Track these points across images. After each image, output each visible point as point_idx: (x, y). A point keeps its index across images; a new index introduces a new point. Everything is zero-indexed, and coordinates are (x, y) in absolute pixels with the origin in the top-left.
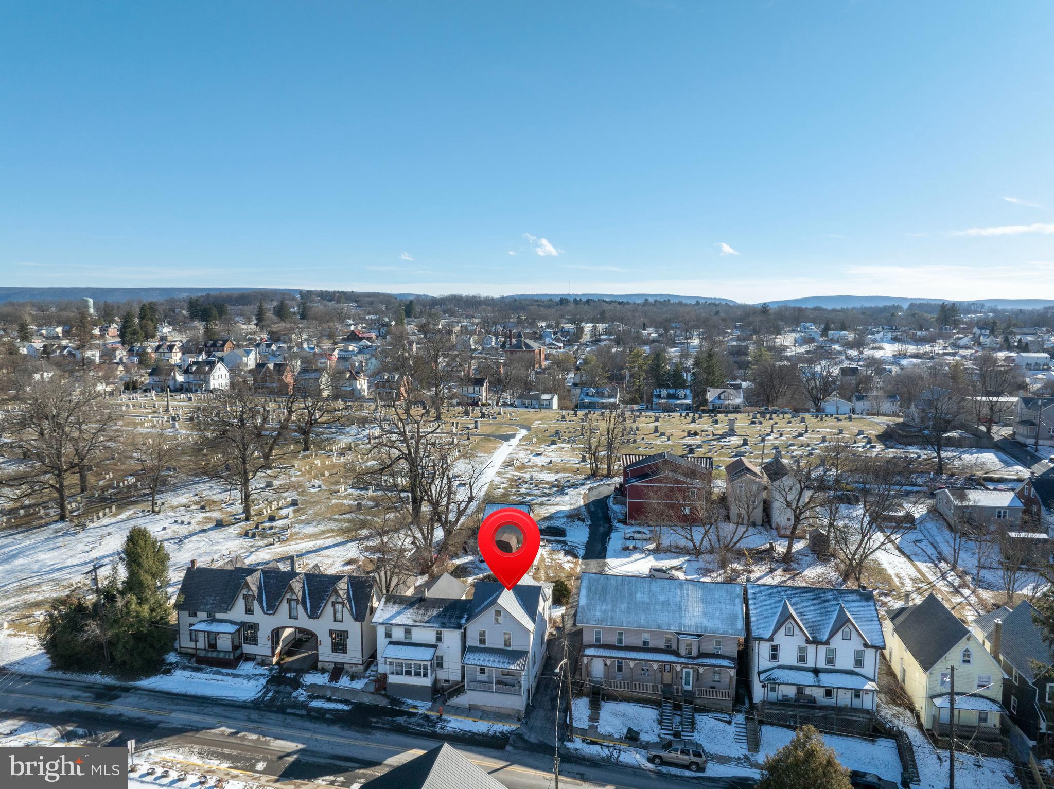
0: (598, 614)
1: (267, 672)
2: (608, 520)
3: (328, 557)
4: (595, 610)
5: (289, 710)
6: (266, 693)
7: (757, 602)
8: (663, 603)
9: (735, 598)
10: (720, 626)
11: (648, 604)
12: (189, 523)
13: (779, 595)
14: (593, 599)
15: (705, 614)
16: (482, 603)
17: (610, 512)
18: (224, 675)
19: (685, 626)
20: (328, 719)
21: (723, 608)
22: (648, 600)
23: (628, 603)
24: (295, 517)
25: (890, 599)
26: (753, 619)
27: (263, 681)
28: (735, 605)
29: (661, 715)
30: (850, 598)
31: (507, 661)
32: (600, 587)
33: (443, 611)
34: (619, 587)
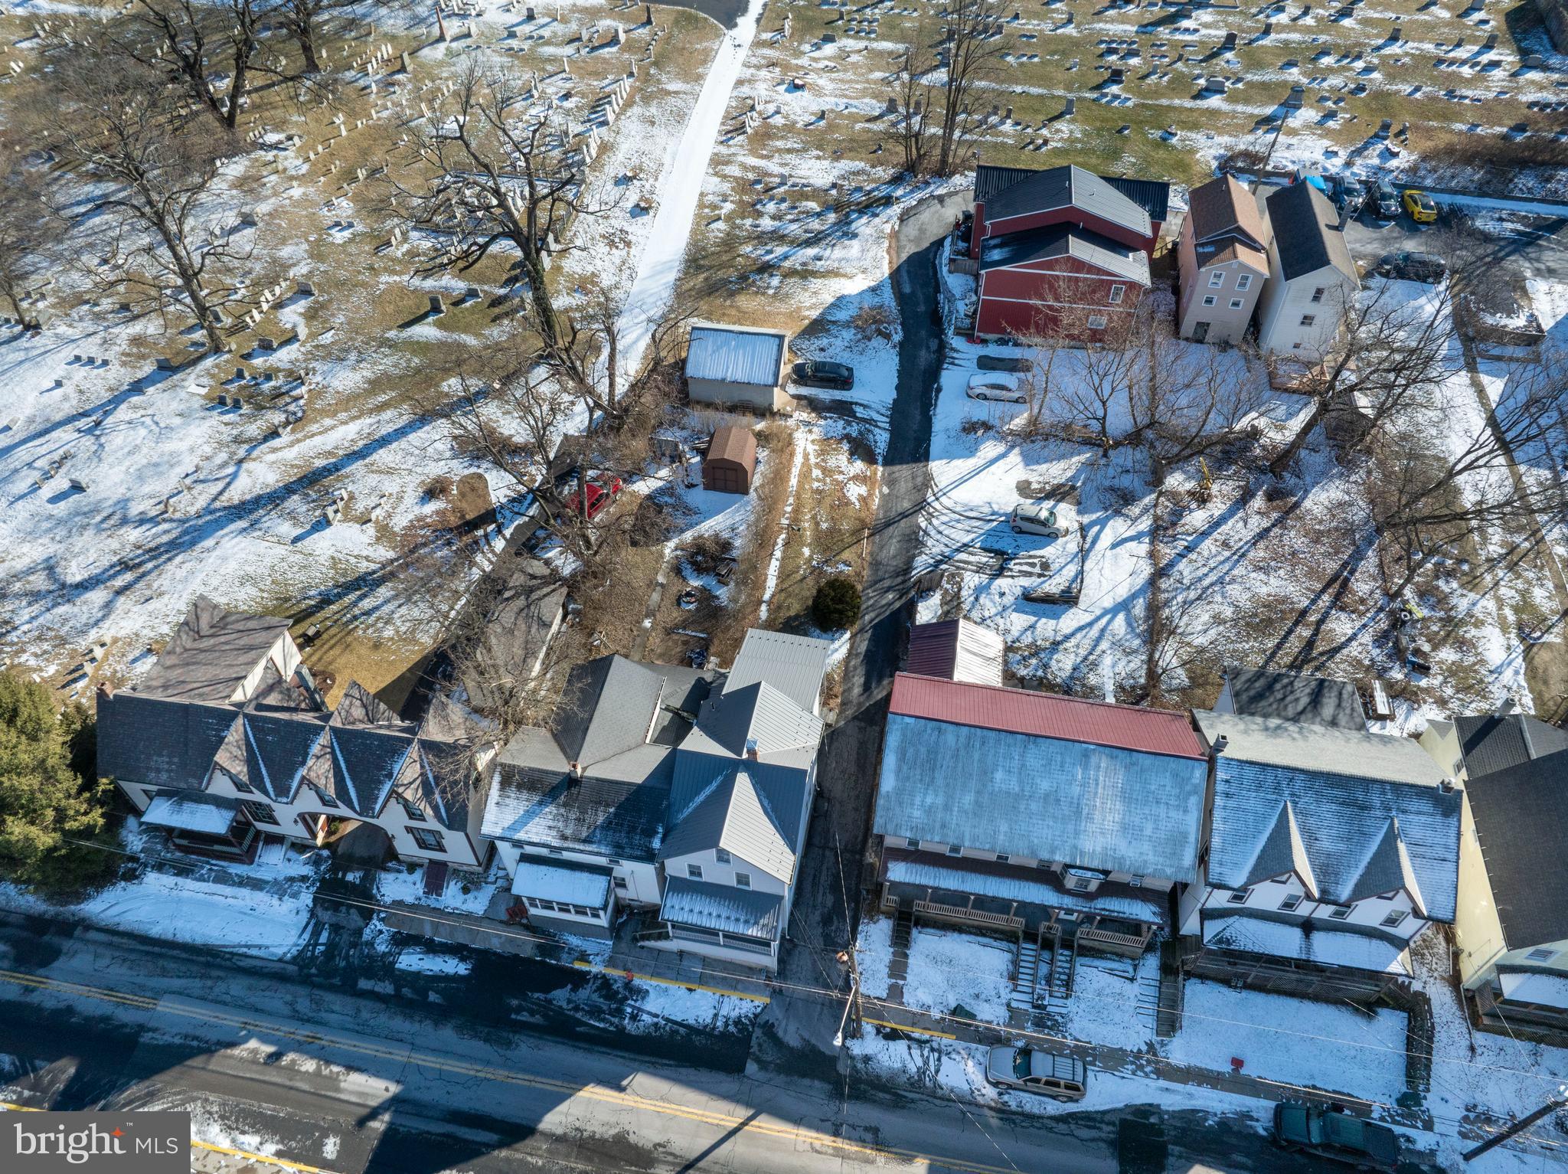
0: (917, 813)
1: (307, 870)
2: (936, 321)
3: (390, 472)
4: (912, 804)
5: (364, 984)
6: (316, 933)
7: (1231, 803)
8: (1047, 796)
9: (1189, 794)
10: (1151, 858)
11: (1018, 797)
12: (105, 363)
13: (1277, 789)
14: (908, 778)
15: (1125, 828)
16: (691, 800)
17: (941, 297)
18: (234, 884)
19: (1082, 854)
20: (433, 1005)
21: (1163, 815)
22: (1017, 789)
23: (978, 792)
24: (312, 336)
25: (1455, 585)
26: (1216, 842)
27: (307, 899)
28: (1186, 811)
29: (1015, 963)
30: (1415, 805)
31: (742, 918)
32: (923, 750)
33: (616, 814)
34: (962, 752)
